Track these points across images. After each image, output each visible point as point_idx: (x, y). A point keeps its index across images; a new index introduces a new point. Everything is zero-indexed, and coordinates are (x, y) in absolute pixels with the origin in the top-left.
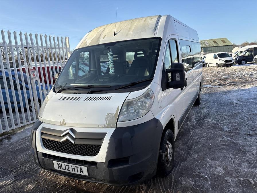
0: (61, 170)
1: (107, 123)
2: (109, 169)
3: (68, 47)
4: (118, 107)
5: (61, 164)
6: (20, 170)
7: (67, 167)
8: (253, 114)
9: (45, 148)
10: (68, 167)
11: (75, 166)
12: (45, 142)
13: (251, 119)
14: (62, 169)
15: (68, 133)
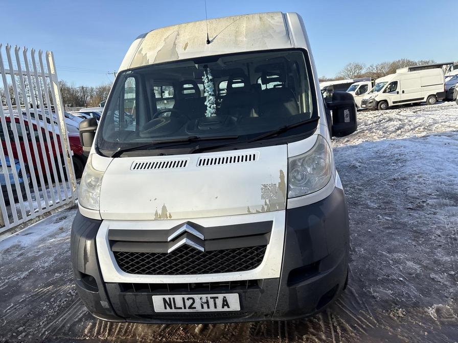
0: (174, 310)
1: (268, 203)
2: (291, 287)
3: (52, 72)
4: (281, 172)
5: (174, 299)
6: (29, 337)
7: (188, 303)
8: (394, 179)
9: (125, 271)
10: (191, 301)
11: (209, 296)
12: (122, 260)
13: (396, 186)
14: (176, 308)
15: (185, 232)
